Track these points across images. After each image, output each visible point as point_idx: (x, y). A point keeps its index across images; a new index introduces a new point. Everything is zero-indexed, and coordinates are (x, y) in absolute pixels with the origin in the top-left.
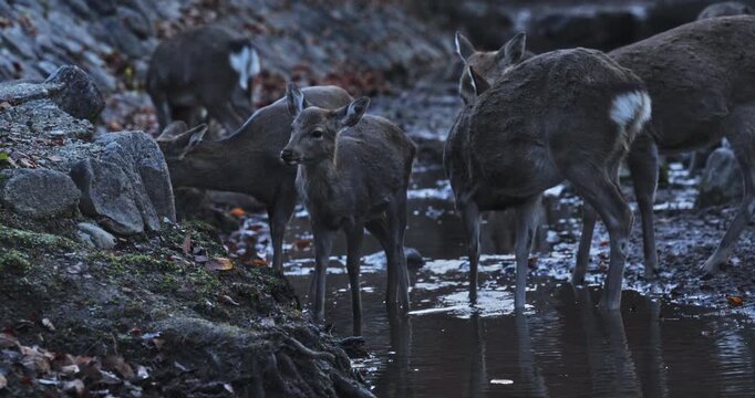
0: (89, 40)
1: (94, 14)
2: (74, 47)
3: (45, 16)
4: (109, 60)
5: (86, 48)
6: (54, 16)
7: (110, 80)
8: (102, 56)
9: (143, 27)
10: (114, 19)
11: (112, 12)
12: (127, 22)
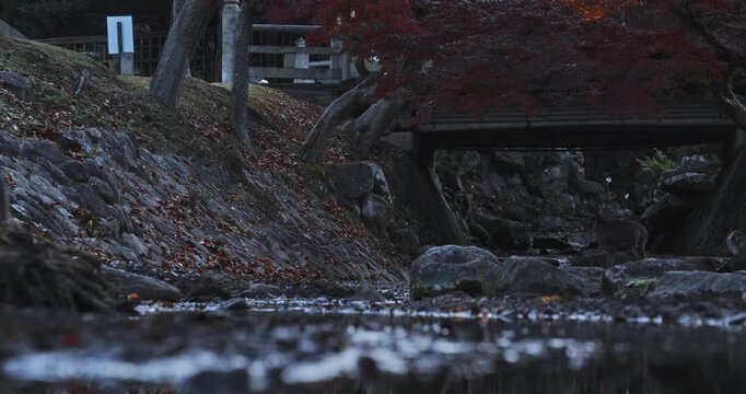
0: (61, 198)
1: (70, 181)
2: (46, 199)
3: (27, 177)
4: (75, 213)
5: (58, 203)
6: (35, 178)
7: (75, 228)
8: (70, 210)
9: (111, 194)
10: (86, 185)
11: (86, 180)
12: (96, 188)
